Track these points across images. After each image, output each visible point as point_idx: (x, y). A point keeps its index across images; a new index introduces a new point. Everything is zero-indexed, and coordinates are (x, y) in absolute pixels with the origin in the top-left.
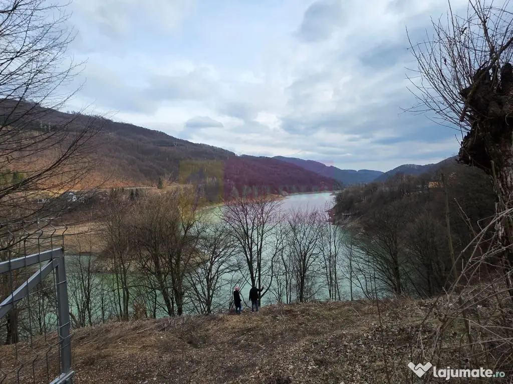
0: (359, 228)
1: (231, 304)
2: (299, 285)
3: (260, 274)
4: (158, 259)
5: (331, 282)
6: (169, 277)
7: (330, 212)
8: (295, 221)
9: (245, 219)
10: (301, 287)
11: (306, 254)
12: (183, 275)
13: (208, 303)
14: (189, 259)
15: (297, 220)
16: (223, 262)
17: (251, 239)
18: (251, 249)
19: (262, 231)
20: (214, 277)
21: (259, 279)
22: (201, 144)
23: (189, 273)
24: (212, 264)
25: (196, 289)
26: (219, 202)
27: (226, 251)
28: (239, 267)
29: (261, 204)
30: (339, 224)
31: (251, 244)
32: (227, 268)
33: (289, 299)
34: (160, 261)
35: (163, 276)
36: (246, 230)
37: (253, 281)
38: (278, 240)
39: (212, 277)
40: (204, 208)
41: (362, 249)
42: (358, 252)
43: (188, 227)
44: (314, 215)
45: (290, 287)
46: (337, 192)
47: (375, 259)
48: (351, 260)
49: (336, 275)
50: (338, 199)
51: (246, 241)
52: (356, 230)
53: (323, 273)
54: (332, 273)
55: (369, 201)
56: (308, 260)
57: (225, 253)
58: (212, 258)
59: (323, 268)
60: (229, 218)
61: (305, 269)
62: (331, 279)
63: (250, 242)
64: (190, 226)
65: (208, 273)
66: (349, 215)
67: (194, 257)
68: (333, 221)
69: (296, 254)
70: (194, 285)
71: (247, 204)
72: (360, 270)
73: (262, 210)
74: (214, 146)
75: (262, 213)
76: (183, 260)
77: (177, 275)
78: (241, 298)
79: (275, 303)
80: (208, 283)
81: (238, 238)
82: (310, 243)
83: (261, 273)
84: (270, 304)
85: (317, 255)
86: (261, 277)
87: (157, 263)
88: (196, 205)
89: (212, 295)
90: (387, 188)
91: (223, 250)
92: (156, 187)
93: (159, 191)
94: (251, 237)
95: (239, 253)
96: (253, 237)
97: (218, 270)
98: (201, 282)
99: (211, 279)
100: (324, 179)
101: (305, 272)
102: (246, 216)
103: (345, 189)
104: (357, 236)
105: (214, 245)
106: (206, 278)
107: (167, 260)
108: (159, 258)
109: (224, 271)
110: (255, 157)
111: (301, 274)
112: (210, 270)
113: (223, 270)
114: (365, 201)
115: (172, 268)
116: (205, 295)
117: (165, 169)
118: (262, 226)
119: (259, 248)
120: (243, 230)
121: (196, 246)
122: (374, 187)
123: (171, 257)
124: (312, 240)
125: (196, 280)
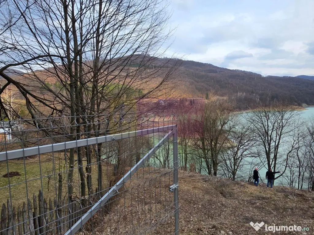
1: (250, 178)
3: (275, 163)
6: (210, 152)
12: (218, 153)
13: (234, 173)
14: (223, 143)
16: (246, 150)
17: (270, 137)
18: (269, 144)
19: (281, 132)
20: (239, 158)
22: (235, 70)
23: (222, 152)
24: (238, 150)
25: (226, 163)
26: (246, 110)
28: (259, 155)
29: (282, 113)
31: (270, 140)
32: (249, 154)
34: (205, 142)
35: (206, 151)
36: (267, 130)
37: (269, 166)
38: (295, 141)
39: (237, 158)
40: (235, 113)
43: (223, 124)
45: (303, 178)
51: (266, 138)
58: (239, 146)
60: (254, 120)
63: (269, 139)
64: (225, 123)
65: (235, 155)
67: (226, 143)
70: (225, 160)
71: (269, 112)
73: (282, 117)
74: (245, 70)
75: (282, 119)
76: (219, 144)
77: (215, 152)
79: (288, 186)
80: (234, 160)
81: (260, 135)
83: (277, 162)
84: (282, 186)
86: (276, 165)
87: (203, 143)
88: (230, 110)
89: (237, 169)
91: (247, 142)
92: (205, 98)
93: (206, 101)
94: (271, 136)
95: (259, 145)
96: (272, 136)
97: (242, 154)
98: (230, 159)
99: (237, 159)
102: (268, 121)
105: (241, 137)
106: (233, 157)
107: (209, 142)
108: (205, 140)
109: (247, 156)
110: (279, 77)
112: (237, 153)
113: (246, 155)
115: (212, 147)
116: (232, 168)
117: (211, 88)
118: (281, 129)
119: (277, 144)
120: (264, 130)
121: (228, 137)
123: (212, 140)
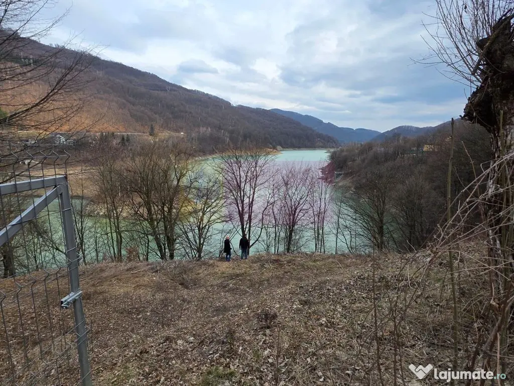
0: (350, 187)
1: (221, 252)
2: (287, 237)
3: (250, 226)
4: (150, 207)
5: (318, 237)
6: (161, 224)
7: (323, 170)
8: (288, 177)
9: (238, 172)
10: (289, 239)
11: (296, 209)
12: (175, 223)
13: (199, 250)
14: (182, 206)
15: (290, 175)
16: (215, 212)
17: (244, 192)
18: (242, 202)
19: (255, 184)
20: (205, 226)
21: (249, 230)
22: (195, 91)
23: (181, 221)
24: (204, 214)
25: (187, 237)
26: (213, 154)
27: (218, 202)
28: (230, 218)
29: (256, 157)
30: (331, 182)
31: (244, 196)
32: (218, 218)
33: (276, 251)
34: (153, 208)
35: (156, 223)
36: (239, 182)
37: (243, 231)
38: (270, 194)
39: (203, 226)
40: (197, 159)
41: (351, 207)
42: (347, 210)
43: (180, 177)
44: (308, 171)
45: (279, 239)
46: (332, 150)
47: (362, 217)
48: (339, 217)
49: (323, 231)
50: (333, 157)
51: (239, 194)
52: (347, 188)
53: (311, 228)
54: (319, 228)
55: (363, 161)
56: (298, 215)
57: (217, 204)
58: (204, 208)
59: (312, 223)
60: (222, 169)
61: (294, 223)
62: (318, 234)
63: (242, 195)
64: (182, 175)
65: (200, 223)
66: (341, 174)
67: (186, 206)
68: (325, 179)
69: (286, 208)
70: (186, 233)
71: (241, 156)
72: (346, 227)
73: (256, 163)
74: (209, 93)
75: (256, 167)
76: (175, 208)
77: (170, 222)
78: (231, 247)
79: (264, 253)
80: (199, 231)
81: (231, 190)
82: (301, 199)
83: (251, 224)
84: (258, 254)
85: (307, 211)
86: (251, 228)
87: (149, 210)
88: (190, 155)
89: (203, 243)
90: (382, 149)
91: (215, 201)
92: (148, 134)
93: (150, 138)
94: (244, 190)
95: (230, 204)
96: (245, 190)
97: (209, 220)
98: (192, 230)
99: (202, 228)
100: (320, 136)
101: (293, 226)
102: (239, 169)
103: (340, 147)
104: (347, 195)
105: (206, 195)
106: (197, 226)
107: (160, 207)
108: (152, 205)
109: (216, 221)
110: (252, 108)
111: (290, 228)
112: (202, 220)
113: (214, 220)
114: (358, 160)
115: (164, 215)
116: (196, 242)
117: (157, 116)
118: (255, 179)
119: (251, 200)
120: (235, 183)
121: (188, 196)
122: (369, 147)
123: (164, 204)
124: (303, 196)
125: (188, 228)
